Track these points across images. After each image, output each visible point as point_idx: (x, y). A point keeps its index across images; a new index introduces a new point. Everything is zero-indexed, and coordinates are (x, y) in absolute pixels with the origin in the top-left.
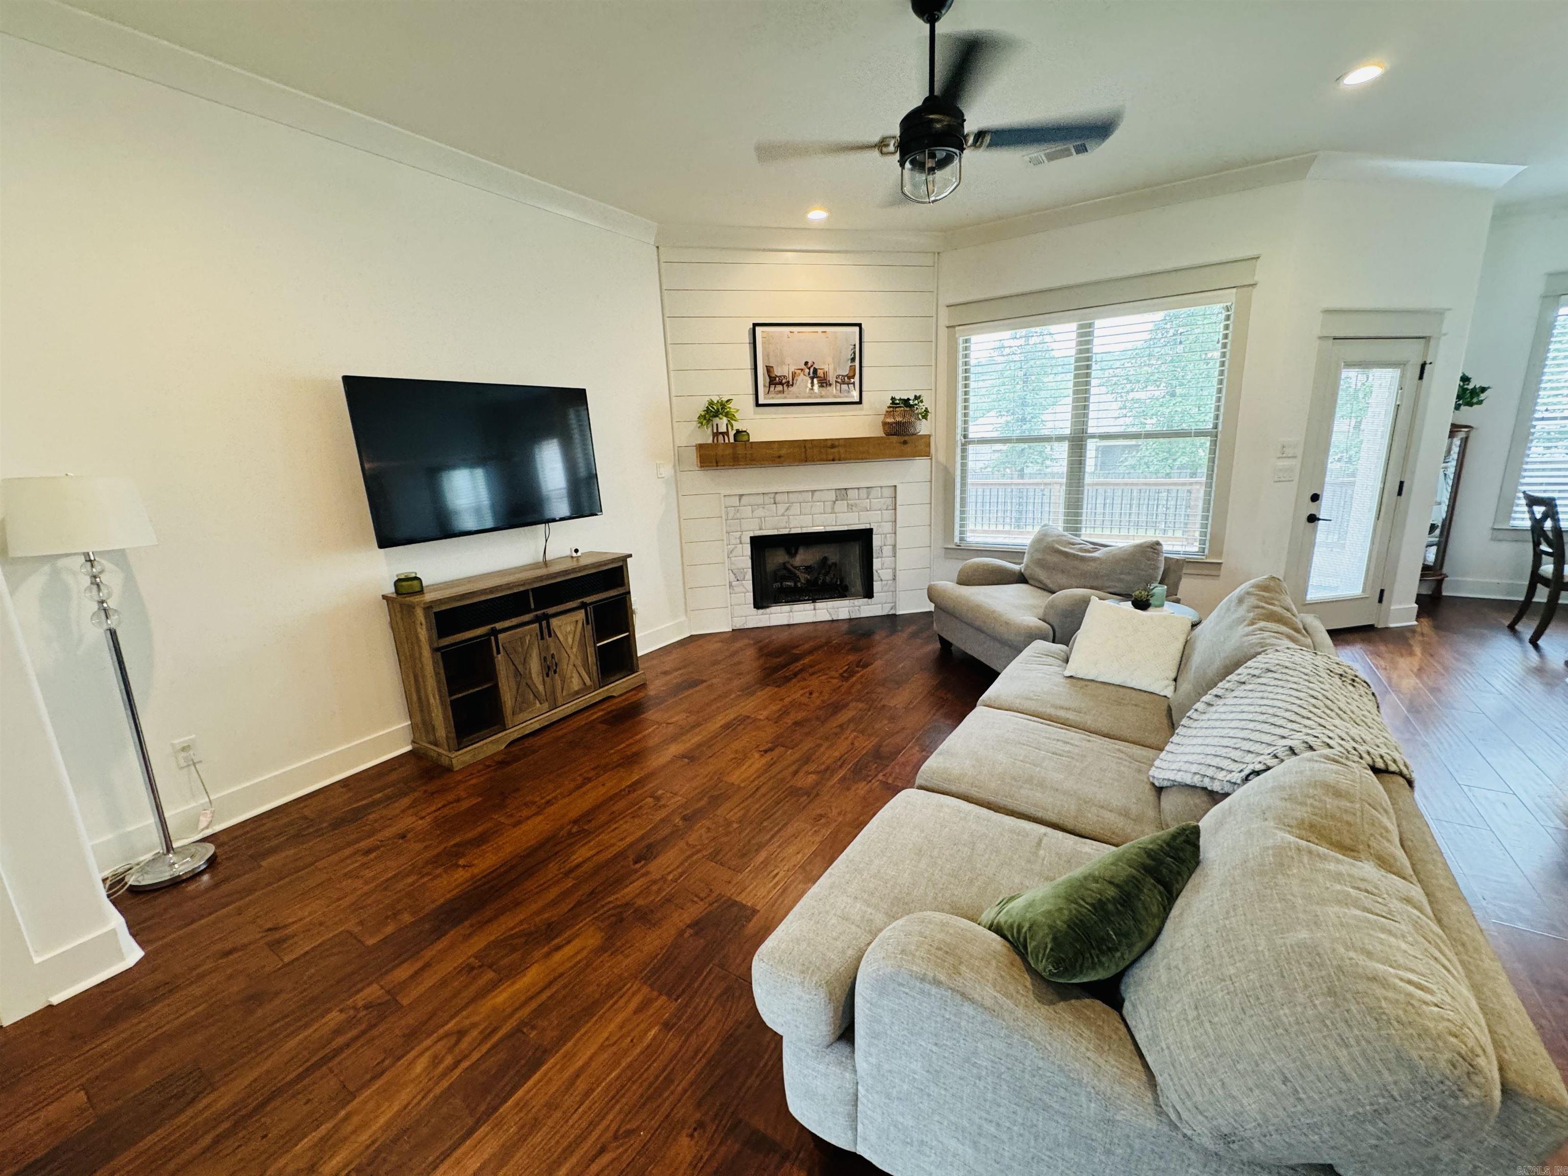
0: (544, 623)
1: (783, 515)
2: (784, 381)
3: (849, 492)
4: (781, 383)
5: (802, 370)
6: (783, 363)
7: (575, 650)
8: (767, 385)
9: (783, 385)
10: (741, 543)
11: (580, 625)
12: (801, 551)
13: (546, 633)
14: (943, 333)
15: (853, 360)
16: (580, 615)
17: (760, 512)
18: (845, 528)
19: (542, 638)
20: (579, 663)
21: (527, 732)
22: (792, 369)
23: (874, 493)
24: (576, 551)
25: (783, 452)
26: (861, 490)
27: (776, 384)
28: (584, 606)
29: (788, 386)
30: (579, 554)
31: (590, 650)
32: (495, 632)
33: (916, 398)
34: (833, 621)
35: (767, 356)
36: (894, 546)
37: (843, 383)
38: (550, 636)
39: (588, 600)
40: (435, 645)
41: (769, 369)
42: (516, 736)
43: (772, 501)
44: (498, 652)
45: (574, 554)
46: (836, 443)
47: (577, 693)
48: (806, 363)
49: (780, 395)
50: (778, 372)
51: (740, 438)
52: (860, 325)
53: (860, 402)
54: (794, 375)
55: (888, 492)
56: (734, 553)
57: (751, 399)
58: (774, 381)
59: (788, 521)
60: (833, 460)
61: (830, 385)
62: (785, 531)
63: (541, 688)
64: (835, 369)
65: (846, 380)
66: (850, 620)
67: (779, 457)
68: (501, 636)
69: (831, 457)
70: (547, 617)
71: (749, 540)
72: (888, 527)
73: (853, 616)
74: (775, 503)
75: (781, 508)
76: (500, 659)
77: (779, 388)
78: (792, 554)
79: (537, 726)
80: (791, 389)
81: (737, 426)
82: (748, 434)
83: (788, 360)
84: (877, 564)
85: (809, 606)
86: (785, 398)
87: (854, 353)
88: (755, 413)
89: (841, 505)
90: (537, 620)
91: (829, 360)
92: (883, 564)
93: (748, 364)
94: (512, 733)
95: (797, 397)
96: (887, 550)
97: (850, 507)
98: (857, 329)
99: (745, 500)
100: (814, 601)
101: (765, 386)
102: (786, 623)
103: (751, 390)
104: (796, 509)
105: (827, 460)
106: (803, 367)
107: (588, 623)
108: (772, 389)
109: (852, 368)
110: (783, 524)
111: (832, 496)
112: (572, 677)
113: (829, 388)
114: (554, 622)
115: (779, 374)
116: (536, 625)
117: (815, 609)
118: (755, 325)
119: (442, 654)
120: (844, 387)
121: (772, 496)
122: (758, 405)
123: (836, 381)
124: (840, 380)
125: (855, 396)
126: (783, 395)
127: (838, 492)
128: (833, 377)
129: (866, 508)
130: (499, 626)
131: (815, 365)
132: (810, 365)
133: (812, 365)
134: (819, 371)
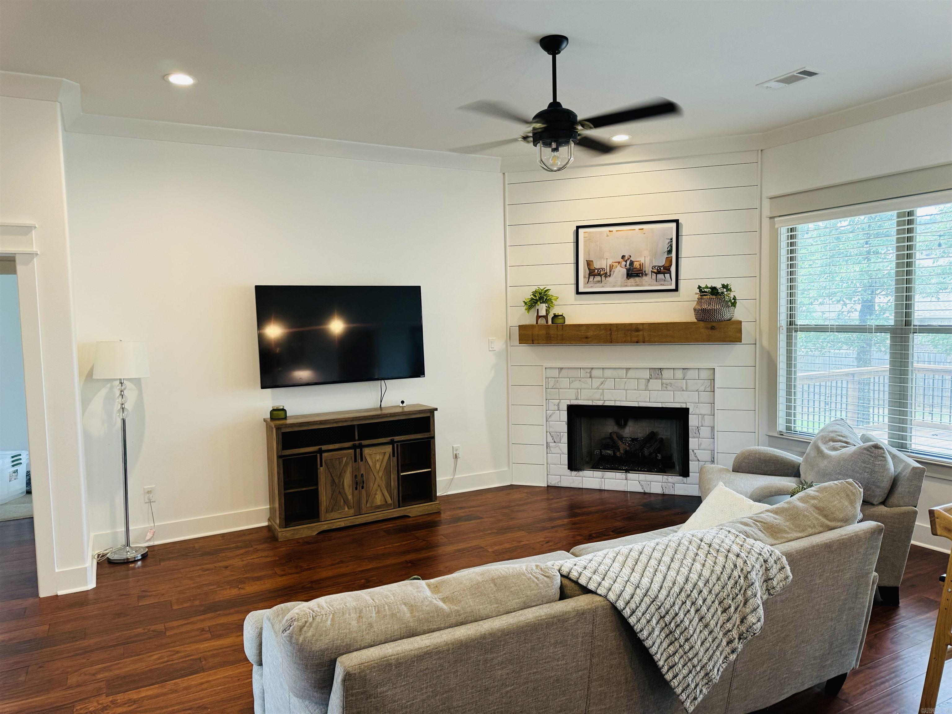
0: (358, 451)
1: (598, 388)
2: (602, 273)
3: (664, 372)
4: (599, 275)
5: (619, 262)
6: (601, 258)
7: (381, 474)
8: (587, 276)
9: (601, 276)
10: (559, 410)
11: (387, 456)
12: (631, 423)
13: (359, 457)
14: (766, 222)
15: (670, 252)
16: (388, 449)
17: (576, 384)
18: (660, 405)
19: (355, 461)
20: (383, 485)
21: (334, 527)
22: (610, 262)
23: (691, 374)
24: (403, 402)
25: (590, 333)
26: (676, 371)
27: (594, 276)
28: (392, 443)
29: (606, 277)
30: (404, 405)
31: (394, 476)
32: (321, 452)
33: (724, 286)
34: (645, 493)
35: (587, 252)
36: (713, 428)
37: (658, 273)
38: (362, 460)
39: (397, 438)
40: (280, 454)
41: (589, 263)
42: (326, 528)
43: (589, 375)
44: (321, 466)
45: (401, 405)
46: (641, 327)
47: (378, 507)
48: (623, 257)
49: (598, 285)
50: (597, 265)
51: (559, 321)
52: (677, 221)
53: (676, 290)
54: (611, 267)
55: (705, 374)
56: (553, 418)
57: (573, 287)
58: (593, 273)
59: (603, 394)
60: (637, 342)
61: (646, 275)
62: (600, 403)
63: (350, 497)
64: (651, 261)
65: (662, 270)
66: (663, 495)
67: (587, 338)
68: (325, 455)
69: (636, 339)
70: (361, 447)
71: (566, 408)
72: (705, 409)
73: (667, 492)
74: (591, 377)
75: (596, 383)
76: (321, 470)
77: (598, 278)
78: (623, 426)
79: (342, 525)
81: (556, 310)
82: (564, 318)
83: (607, 255)
84: (693, 443)
85: (619, 475)
86: (603, 287)
87: (671, 246)
88: (576, 300)
89: (655, 384)
90: (354, 447)
91: (646, 253)
92: (699, 445)
93: (572, 259)
94: (324, 525)
95: (614, 286)
96: (705, 432)
97: (665, 387)
98: (674, 225)
99: (564, 373)
100: (627, 471)
101: (584, 277)
102: (598, 488)
103: (573, 281)
104: (610, 383)
105: (631, 342)
106: (620, 260)
107: (394, 456)
108: (591, 279)
109: (669, 260)
110: (597, 396)
111: (647, 375)
112: (376, 494)
113: (644, 278)
114: (366, 451)
115: (598, 267)
116: (352, 451)
117: (626, 479)
118: (578, 228)
119: (284, 461)
120: (660, 276)
121: (589, 371)
122: (578, 293)
123: (652, 272)
124: (656, 271)
125: (671, 285)
126: (601, 285)
127: (652, 371)
128: (648, 269)
129: (682, 388)
130: (324, 447)
131: (631, 259)
132: (626, 259)
133: (629, 259)
134: (635, 263)
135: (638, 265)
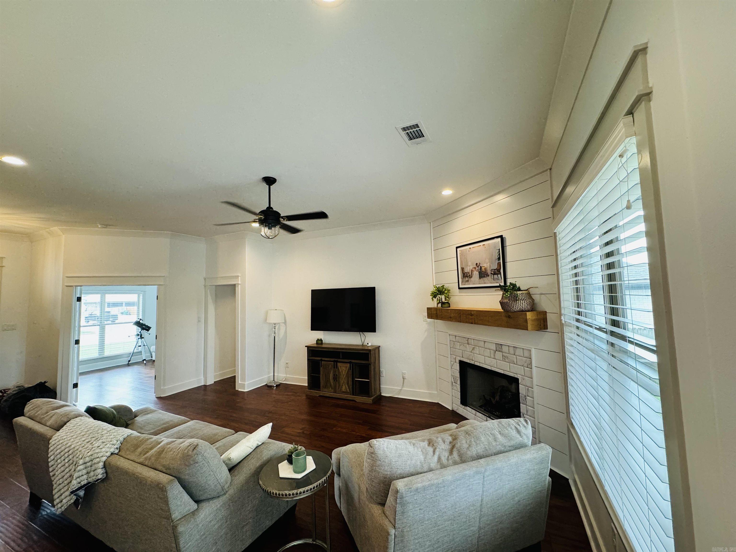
0: (335, 363)
1: (471, 352)
2: (468, 275)
3: (503, 347)
5: (475, 268)
6: (467, 265)
7: (345, 376)
8: (462, 278)
9: (468, 277)
10: (455, 362)
11: (347, 368)
13: (336, 367)
15: (499, 259)
16: (348, 365)
17: (462, 347)
19: (334, 368)
20: (346, 382)
22: (471, 268)
23: (518, 352)
24: (368, 344)
26: (510, 348)
27: (465, 277)
28: (350, 363)
29: (470, 278)
31: (350, 379)
32: (321, 360)
35: (461, 262)
37: (495, 274)
38: (337, 368)
39: (352, 361)
40: (309, 358)
41: (463, 269)
42: (321, 394)
43: (466, 342)
44: (321, 367)
47: (343, 392)
48: (477, 264)
49: (467, 283)
50: (466, 270)
51: (445, 305)
52: (501, 237)
54: (472, 270)
56: (453, 367)
57: (457, 285)
58: (465, 275)
59: (474, 356)
61: (488, 276)
62: (472, 362)
63: (332, 384)
64: (490, 267)
65: (496, 272)
68: (322, 362)
70: (337, 362)
71: (458, 362)
72: (528, 383)
74: (468, 344)
75: (471, 348)
77: (467, 279)
79: (328, 395)
80: (472, 279)
83: (470, 264)
84: (523, 408)
86: (469, 284)
87: (499, 254)
88: (459, 293)
89: (499, 355)
90: (334, 361)
91: (487, 261)
93: (456, 267)
95: (474, 284)
96: (529, 401)
97: (504, 358)
98: (500, 239)
101: (461, 278)
103: (457, 281)
104: (477, 350)
106: (475, 266)
107: (350, 369)
108: (464, 279)
109: (499, 264)
110: (471, 357)
111: (493, 347)
112: (342, 385)
113: (488, 278)
114: (339, 364)
115: (466, 272)
116: (333, 363)
118: (457, 247)
120: (496, 276)
122: (459, 288)
123: (491, 273)
124: (493, 273)
125: (502, 282)
126: (468, 283)
127: (497, 345)
128: (489, 272)
129: (514, 361)
130: (323, 359)
131: (480, 265)
132: (478, 265)
133: (479, 265)
134: (483, 268)
135: (484, 269)
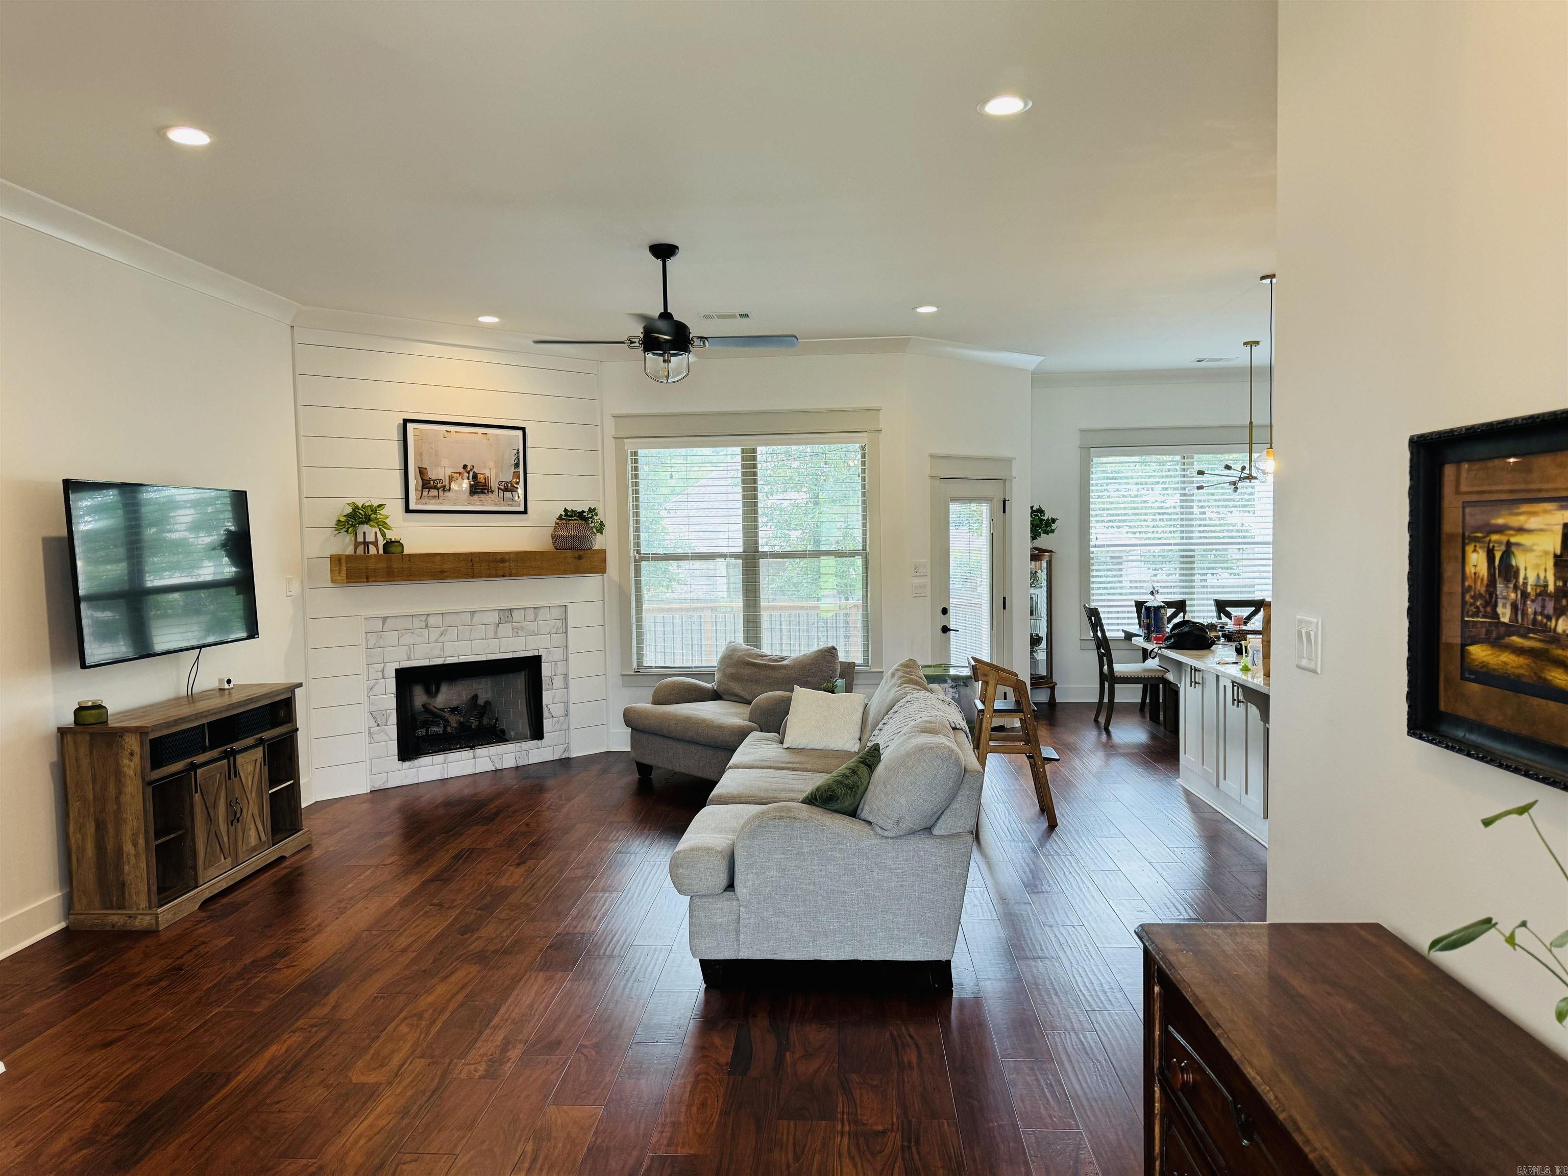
0: (231, 760)
1: (436, 641)
2: (439, 485)
3: (515, 613)
4: (435, 488)
5: (460, 473)
6: (437, 465)
7: (253, 795)
8: (420, 488)
9: (438, 489)
10: (383, 678)
11: (259, 765)
12: (444, 689)
13: (232, 772)
14: (610, 444)
15: (517, 465)
16: (259, 753)
17: (408, 639)
18: (510, 656)
19: (230, 779)
20: (256, 812)
21: (216, 892)
22: (449, 472)
23: (543, 614)
24: (229, 681)
25: (447, 566)
26: (528, 611)
27: (430, 488)
28: (261, 741)
29: (444, 491)
30: (231, 685)
31: (265, 798)
32: (194, 767)
33: (591, 510)
34: (496, 771)
35: (419, 455)
36: (566, 676)
37: (506, 490)
38: (235, 776)
39: (266, 735)
40: (147, 779)
41: (422, 471)
42: (207, 895)
43: (424, 624)
44: (196, 791)
45: (227, 686)
46: (507, 557)
47: (254, 849)
48: (465, 467)
49: (434, 501)
50: (432, 474)
51: (393, 549)
52: (523, 429)
53: (525, 512)
54: (450, 478)
55: (556, 613)
56: (376, 690)
57: (401, 504)
58: (427, 484)
59: (443, 649)
60: (503, 576)
61: (492, 491)
62: (439, 661)
63: (226, 840)
64: (497, 476)
65: (508, 488)
66: (517, 768)
67: (442, 572)
68: (199, 772)
69: (501, 573)
70: (234, 753)
71: (394, 674)
72: (558, 654)
73: (520, 764)
74: (427, 627)
75: (434, 634)
76: (197, 799)
77: (434, 492)
79: (224, 885)
80: (447, 494)
81: (391, 535)
82: (402, 545)
83: (445, 462)
84: (547, 697)
85: (466, 754)
86: (440, 504)
87: (518, 458)
88: (404, 521)
89: (505, 629)
90: (227, 755)
91: (491, 464)
92: (553, 697)
93: (397, 463)
94: (205, 891)
95: (455, 504)
96: (558, 681)
97: (516, 631)
98: (520, 433)
99: (390, 624)
100: (472, 748)
101: (416, 490)
102: (439, 777)
103: (400, 493)
104: (452, 634)
105: (497, 576)
106: (462, 470)
107: (265, 763)
108: (425, 493)
109: (516, 475)
110: (437, 652)
111: (494, 618)
112: (250, 829)
113: (490, 495)
114: (239, 760)
115: (434, 477)
116: (225, 761)
117: (474, 758)
118: (406, 421)
119: (153, 789)
120: (508, 495)
121: (424, 618)
122: (408, 510)
123: (499, 488)
124: (502, 487)
125: (519, 506)
126: (438, 501)
127: (501, 613)
128: (494, 484)
129: (534, 631)
130: (197, 759)
131: (474, 470)
132: (469, 469)
133: (471, 470)
134: (479, 476)
135: (482, 478)
